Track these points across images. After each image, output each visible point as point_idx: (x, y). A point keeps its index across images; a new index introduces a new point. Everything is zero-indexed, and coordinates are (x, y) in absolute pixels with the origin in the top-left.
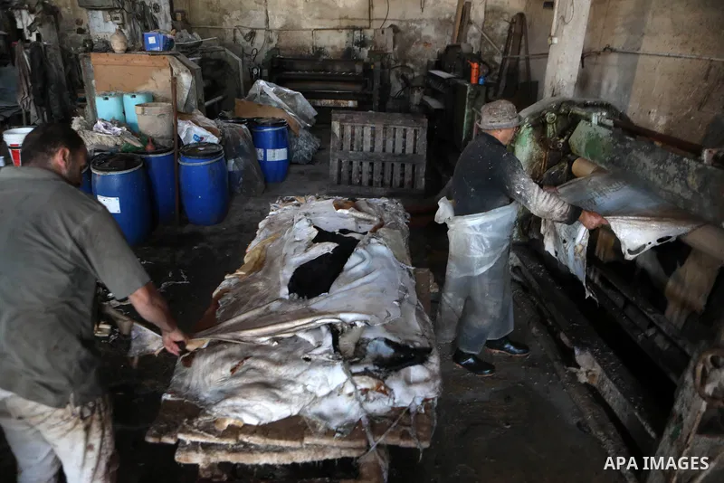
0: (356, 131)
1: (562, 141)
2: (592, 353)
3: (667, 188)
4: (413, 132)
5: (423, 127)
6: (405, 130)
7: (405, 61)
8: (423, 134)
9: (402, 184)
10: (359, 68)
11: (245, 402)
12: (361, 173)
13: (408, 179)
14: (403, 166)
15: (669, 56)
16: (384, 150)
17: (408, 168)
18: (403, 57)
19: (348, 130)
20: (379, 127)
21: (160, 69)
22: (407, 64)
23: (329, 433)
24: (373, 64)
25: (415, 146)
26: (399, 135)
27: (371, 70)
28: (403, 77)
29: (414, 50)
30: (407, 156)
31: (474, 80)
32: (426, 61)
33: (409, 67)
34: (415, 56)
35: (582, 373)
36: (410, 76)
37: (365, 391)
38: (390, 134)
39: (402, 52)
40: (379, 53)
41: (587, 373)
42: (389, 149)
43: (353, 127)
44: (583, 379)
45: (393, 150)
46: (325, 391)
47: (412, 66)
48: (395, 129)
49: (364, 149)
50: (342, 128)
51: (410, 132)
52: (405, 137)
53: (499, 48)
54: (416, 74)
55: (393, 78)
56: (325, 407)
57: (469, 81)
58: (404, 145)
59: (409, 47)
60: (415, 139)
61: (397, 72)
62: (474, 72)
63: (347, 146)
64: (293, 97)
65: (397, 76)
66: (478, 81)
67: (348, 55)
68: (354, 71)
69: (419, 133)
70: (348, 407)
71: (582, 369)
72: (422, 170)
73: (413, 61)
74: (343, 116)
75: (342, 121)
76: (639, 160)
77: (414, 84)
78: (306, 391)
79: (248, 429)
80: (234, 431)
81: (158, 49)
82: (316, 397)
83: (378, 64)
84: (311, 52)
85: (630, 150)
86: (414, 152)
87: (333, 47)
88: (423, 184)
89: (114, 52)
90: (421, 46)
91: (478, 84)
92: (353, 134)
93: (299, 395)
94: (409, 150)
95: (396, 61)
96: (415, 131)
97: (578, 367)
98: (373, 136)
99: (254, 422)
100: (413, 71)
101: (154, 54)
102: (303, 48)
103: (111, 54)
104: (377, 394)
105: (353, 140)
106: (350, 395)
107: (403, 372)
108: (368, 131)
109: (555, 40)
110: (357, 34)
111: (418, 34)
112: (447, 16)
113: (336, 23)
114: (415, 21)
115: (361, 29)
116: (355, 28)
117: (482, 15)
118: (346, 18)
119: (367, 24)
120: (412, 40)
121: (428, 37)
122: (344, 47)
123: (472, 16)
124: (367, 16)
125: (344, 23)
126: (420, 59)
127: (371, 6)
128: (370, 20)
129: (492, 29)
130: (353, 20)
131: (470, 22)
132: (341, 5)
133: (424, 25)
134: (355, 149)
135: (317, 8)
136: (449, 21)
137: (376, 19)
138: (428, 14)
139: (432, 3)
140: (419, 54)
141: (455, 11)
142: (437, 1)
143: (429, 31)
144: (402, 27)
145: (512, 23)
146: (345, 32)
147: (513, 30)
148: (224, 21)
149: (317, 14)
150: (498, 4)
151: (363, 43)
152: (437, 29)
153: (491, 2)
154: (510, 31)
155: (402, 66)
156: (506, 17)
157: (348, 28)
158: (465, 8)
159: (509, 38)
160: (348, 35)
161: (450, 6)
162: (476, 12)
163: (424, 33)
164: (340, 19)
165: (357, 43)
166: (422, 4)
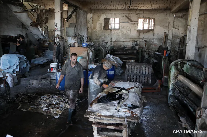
0: (133, 67)
1: (182, 69)
2: (184, 118)
4: (148, 68)
6: (146, 68)
9: (145, 82)
10: (135, 52)
12: (133, 79)
13: (146, 81)
14: (145, 77)
16: (140, 73)
17: (146, 78)
18: (148, 49)
19: (130, 67)
20: (139, 67)
21: (85, 51)
24: (139, 50)
26: (144, 69)
27: (139, 52)
28: (148, 54)
30: (146, 74)
31: (165, 55)
32: (155, 50)
33: (150, 51)
34: (152, 48)
36: (150, 54)
40: (141, 48)
42: (141, 72)
45: (142, 73)
47: (151, 51)
48: (143, 67)
49: (135, 72)
53: (177, 46)
54: (152, 53)
55: (145, 54)
56: (117, 114)
57: (164, 55)
58: (145, 72)
59: (150, 46)
60: (149, 70)
62: (165, 53)
63: (130, 71)
64: (117, 58)
65: (147, 54)
66: (166, 55)
67: (133, 48)
68: (134, 52)
69: (150, 68)
70: (122, 114)
71: (183, 123)
72: (150, 78)
73: (151, 50)
74: (129, 63)
75: (129, 65)
76: (195, 72)
77: (151, 56)
79: (102, 116)
80: (100, 116)
81: (85, 46)
83: (141, 51)
84: (123, 47)
85: (193, 70)
86: (148, 73)
87: (128, 46)
88: (150, 82)
89: (75, 47)
90: (153, 46)
91: (166, 56)
92: (132, 68)
93: (113, 111)
94: (147, 73)
95: (146, 50)
98: (137, 69)
99: (104, 115)
100: (151, 52)
101: (84, 47)
102: (120, 46)
103: (74, 47)
104: (128, 112)
105: (131, 70)
108: (136, 68)
109: (187, 44)
110: (135, 42)
111: (153, 42)
112: (161, 38)
113: (130, 40)
114: (152, 39)
115: (136, 41)
116: (135, 41)
117: (171, 37)
118: (132, 38)
119: (138, 40)
120: (151, 44)
121: (156, 43)
122: (132, 46)
123: (169, 38)
124: (138, 38)
125: (132, 40)
126: (153, 49)
127: (139, 35)
128: (139, 39)
129: (175, 41)
130: (134, 39)
131: (168, 39)
132: (131, 35)
133: (154, 40)
134: (132, 72)
135: (125, 36)
136: (162, 39)
137: (141, 39)
138: (155, 37)
139: (156, 34)
140: (153, 48)
141: (163, 36)
142: (158, 34)
143: (156, 42)
144: (148, 40)
145: (181, 39)
146: (132, 42)
147: (181, 41)
148: (100, 39)
149: (124, 37)
150: (176, 34)
151: (137, 45)
152: (158, 41)
153: (174, 34)
154: (180, 41)
155: (148, 51)
156: (179, 38)
157: (133, 41)
158: (166, 35)
159: (180, 43)
160: (133, 43)
161: (162, 35)
162: (170, 36)
163: (154, 42)
164: (131, 38)
165: (135, 45)
166: (154, 34)
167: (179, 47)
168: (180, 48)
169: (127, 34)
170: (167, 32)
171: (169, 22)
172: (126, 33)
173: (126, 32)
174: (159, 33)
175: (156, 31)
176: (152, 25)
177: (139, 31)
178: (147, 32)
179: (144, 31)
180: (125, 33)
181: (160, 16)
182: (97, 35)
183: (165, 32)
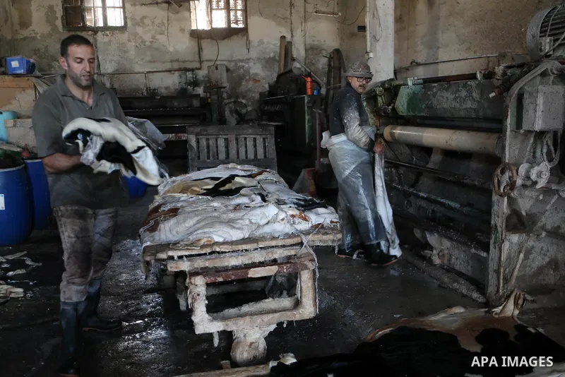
0: (211, 143)
1: (390, 107)
3: (463, 108)
4: (262, 139)
5: (271, 134)
6: (255, 139)
7: (237, 97)
8: (271, 142)
10: (196, 103)
11: (212, 230)
15: (459, 60)
16: (238, 157)
18: (234, 95)
19: (203, 142)
20: (232, 137)
21: (25, 89)
22: (240, 100)
23: (274, 238)
24: (210, 98)
25: (265, 153)
26: (250, 144)
27: (209, 104)
28: (237, 112)
29: (245, 86)
30: (259, 160)
31: (309, 92)
32: (257, 96)
33: (241, 103)
34: (246, 92)
35: (435, 255)
36: (244, 111)
37: (293, 216)
38: (242, 143)
39: (233, 89)
40: (214, 87)
41: (438, 254)
42: (242, 156)
43: (208, 140)
44: (437, 261)
45: (247, 157)
46: (265, 221)
47: (244, 101)
48: (246, 139)
49: (220, 158)
50: (198, 142)
51: (259, 140)
52: (255, 146)
53: (322, 80)
54: (249, 109)
55: (227, 113)
56: (267, 229)
57: (305, 93)
58: (256, 153)
59: (239, 84)
60: (265, 146)
61: (230, 107)
62: (309, 85)
63: (203, 156)
64: (142, 123)
65: (231, 112)
66: (313, 92)
67: (182, 93)
68: (191, 106)
69: (268, 140)
70: (281, 228)
71: (434, 251)
73: (244, 97)
74: (198, 129)
75: (197, 134)
76: (443, 97)
77: (247, 117)
78: (251, 223)
79: (217, 243)
81: (23, 72)
82: (259, 226)
83: (215, 97)
84: (145, 94)
85: (436, 92)
86: (265, 156)
87: (166, 88)
90: (251, 84)
91: (313, 95)
92: (208, 147)
93: (247, 225)
94: (261, 155)
95: (229, 97)
96: (264, 139)
97: (431, 248)
98: (227, 147)
99: (221, 240)
100: (246, 106)
101: (19, 76)
102: (137, 90)
104: (300, 220)
105: (208, 152)
106: (283, 220)
107: (314, 210)
108: (221, 143)
109: (371, 55)
110: (189, 75)
111: (247, 72)
112: (272, 55)
113: (168, 66)
114: (242, 61)
115: (192, 70)
116: (186, 70)
117: (303, 53)
118: (177, 60)
119: (198, 65)
120: (241, 78)
121: (256, 74)
122: (177, 87)
123: (295, 55)
124: (197, 58)
125: (176, 66)
126: (251, 95)
127: (200, 49)
128: (201, 62)
129: (314, 64)
130: (184, 62)
131: (293, 60)
132: (171, 49)
133: (252, 64)
134: (211, 158)
135: (148, 53)
136: (273, 59)
137: (207, 61)
138: (254, 54)
139: (256, 44)
140: (250, 90)
141: (278, 50)
142: (261, 42)
143: (257, 69)
144: (231, 66)
145: (330, 58)
146: (177, 74)
147: (332, 65)
148: (52, 67)
149: (148, 58)
150: (316, 43)
151: (195, 83)
152: (264, 67)
153: (309, 41)
154: (329, 65)
155: (235, 102)
156: (324, 53)
157: (180, 70)
158: (287, 47)
159: (329, 71)
160: (180, 76)
161: (273, 46)
162: (298, 50)
163: (252, 71)
164: (172, 61)
165: (190, 84)
166: (248, 45)
167: (328, 83)
168: (332, 86)
169: (155, 45)
170: (289, 38)
171: (292, 5)
172: (151, 42)
173: (153, 37)
174: (265, 41)
175: (253, 34)
176: (240, 14)
177: (197, 35)
178: (224, 39)
179: (213, 34)
180: (148, 43)
182: (39, 50)
183: (283, 38)
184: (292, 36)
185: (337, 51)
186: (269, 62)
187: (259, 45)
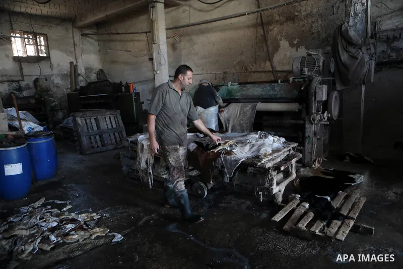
0: (88, 121)
3: (268, 94)
5: (118, 114)
6: (110, 117)
9: (117, 143)
17: (117, 135)
25: (116, 124)
26: (108, 120)
30: (114, 129)
31: (132, 91)
34: (53, 94)
40: (46, 91)
42: (106, 127)
43: (85, 120)
45: (108, 128)
47: (52, 99)
48: (105, 117)
49: (94, 129)
51: (112, 118)
52: (111, 121)
54: (57, 103)
58: (112, 124)
62: (132, 88)
63: (85, 129)
66: (134, 91)
68: (30, 103)
72: (124, 133)
73: (52, 97)
74: (81, 115)
76: (254, 90)
79: (271, 154)
85: (250, 88)
86: (117, 126)
90: (54, 89)
94: (114, 126)
98: (96, 122)
105: (87, 126)
110: (15, 84)
111: (52, 82)
112: (66, 72)
114: (49, 76)
115: (17, 81)
116: (13, 81)
117: (83, 71)
118: (6, 75)
121: (58, 84)
123: (79, 72)
124: (20, 74)
125: (5, 79)
127: (21, 68)
128: (23, 76)
129: (90, 77)
130: (10, 76)
131: (79, 75)
133: (54, 78)
136: (67, 74)
137: (26, 76)
138: (55, 72)
139: (56, 66)
140: (55, 93)
142: (59, 65)
143: (57, 80)
145: (98, 74)
146: (6, 84)
147: (99, 77)
150: (89, 66)
151: (20, 89)
152: (62, 79)
153: (86, 65)
154: (97, 78)
156: (94, 71)
157: (8, 81)
158: (74, 67)
160: (9, 85)
161: (66, 67)
162: (81, 70)
163: (55, 82)
164: (2, 76)
165: (16, 90)
166: (51, 67)
170: (75, 63)
171: (75, 45)
174: (61, 64)
176: (43, 48)
177: (18, 60)
179: (28, 60)
181: (56, 32)
183: (71, 63)
184: (77, 62)
185: (101, 70)
186: (64, 76)
187: (58, 67)
